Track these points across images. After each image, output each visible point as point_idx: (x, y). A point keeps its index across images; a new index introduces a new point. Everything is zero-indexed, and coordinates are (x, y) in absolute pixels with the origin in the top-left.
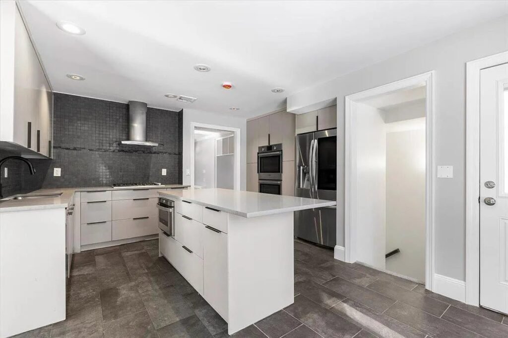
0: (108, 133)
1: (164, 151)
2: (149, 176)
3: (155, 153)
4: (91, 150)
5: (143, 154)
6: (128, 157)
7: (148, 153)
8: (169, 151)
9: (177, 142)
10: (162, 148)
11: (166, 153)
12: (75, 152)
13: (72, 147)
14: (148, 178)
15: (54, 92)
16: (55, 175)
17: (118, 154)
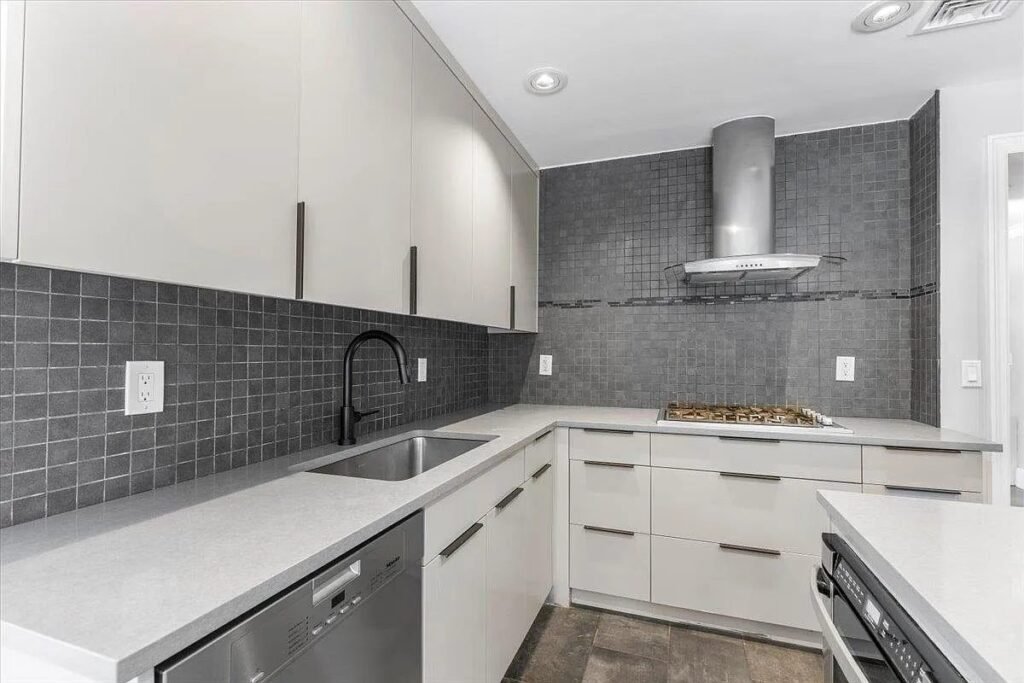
0: (654, 250)
1: (844, 288)
2: (784, 381)
3: (806, 297)
4: (614, 304)
5: (761, 307)
6: (711, 317)
7: (782, 299)
8: (866, 284)
9: (906, 247)
10: (834, 277)
11: (852, 293)
12: (579, 312)
13: (573, 298)
14: (782, 389)
15: (541, 168)
16: (542, 372)
17: (683, 309)
